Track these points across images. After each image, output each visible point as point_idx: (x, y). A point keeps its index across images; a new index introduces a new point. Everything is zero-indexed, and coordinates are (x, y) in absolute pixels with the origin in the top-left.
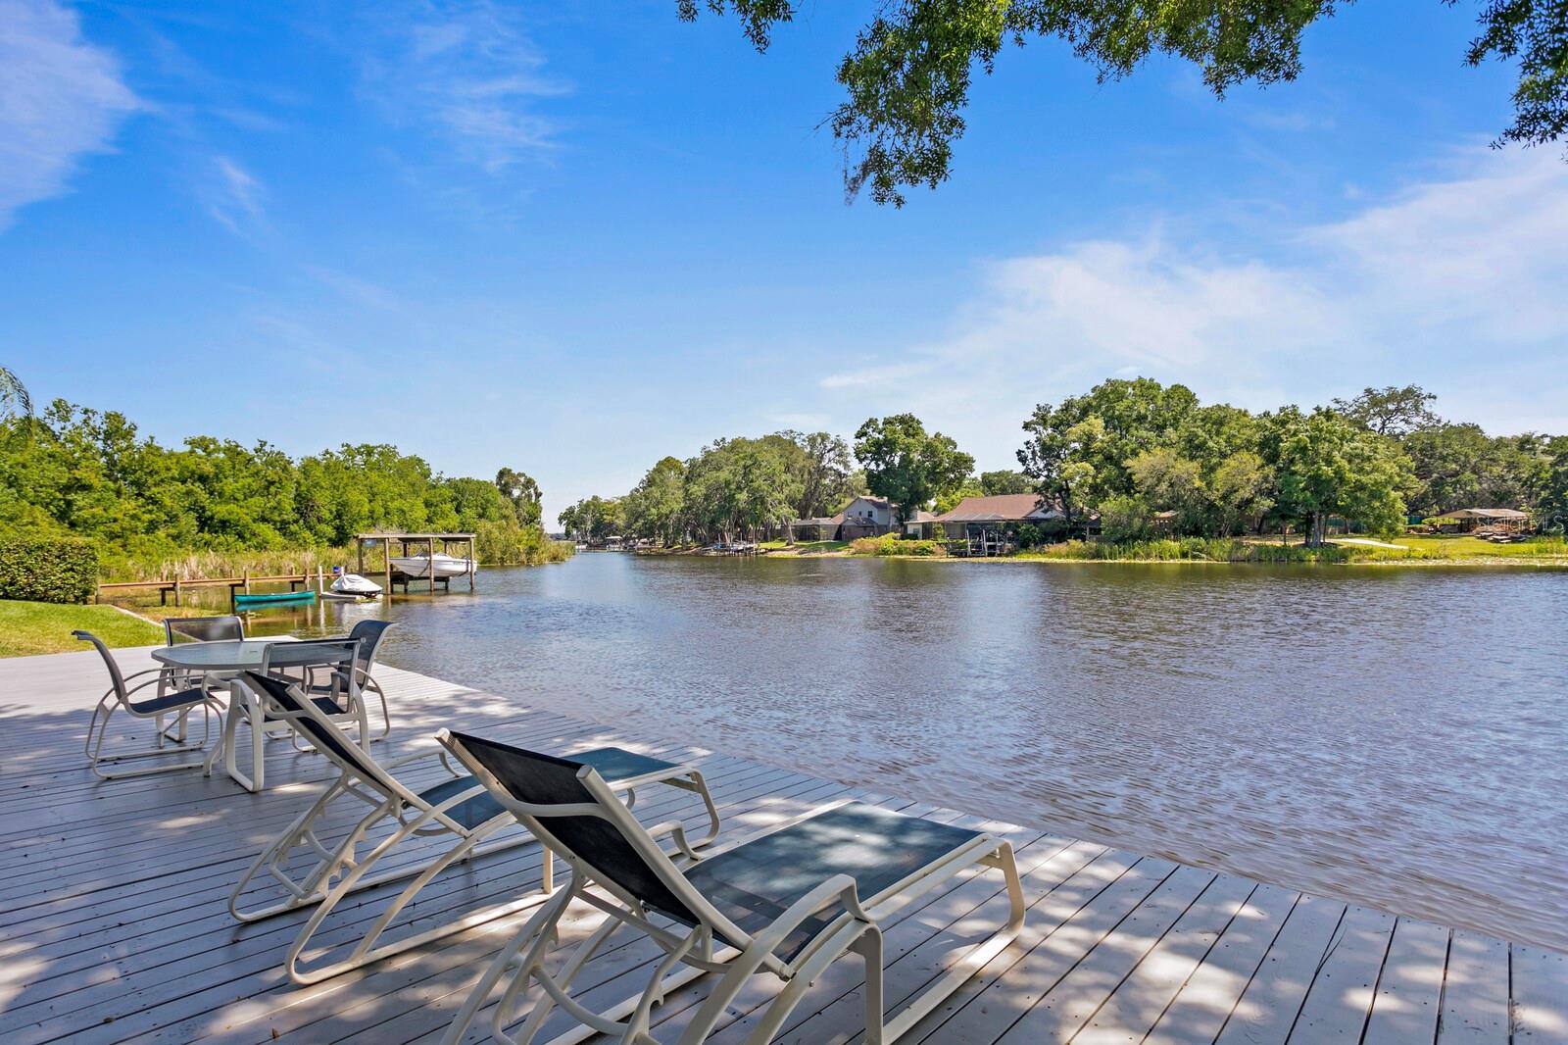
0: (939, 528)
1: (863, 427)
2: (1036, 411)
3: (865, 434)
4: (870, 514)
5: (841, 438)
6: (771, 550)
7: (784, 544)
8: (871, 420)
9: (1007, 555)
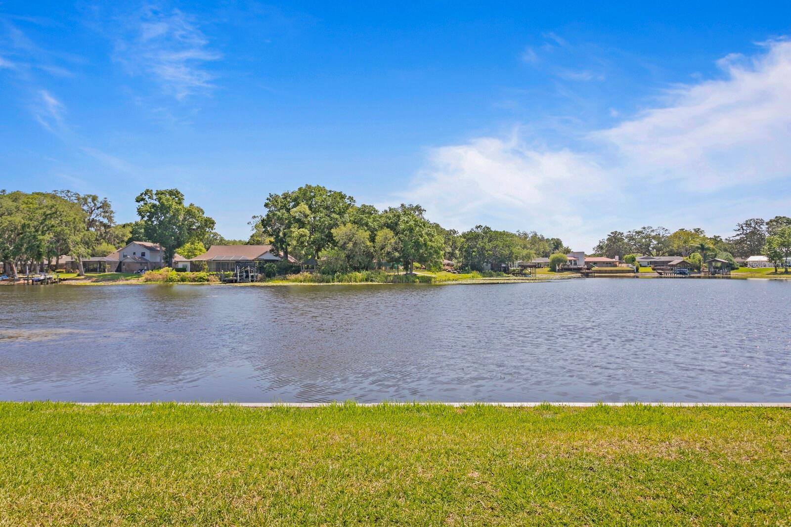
0: (205, 265)
1: (142, 195)
2: (269, 197)
3: (143, 199)
4: (143, 254)
5: (108, 200)
6: (64, 280)
7: (76, 275)
8: (148, 190)
9: (260, 281)
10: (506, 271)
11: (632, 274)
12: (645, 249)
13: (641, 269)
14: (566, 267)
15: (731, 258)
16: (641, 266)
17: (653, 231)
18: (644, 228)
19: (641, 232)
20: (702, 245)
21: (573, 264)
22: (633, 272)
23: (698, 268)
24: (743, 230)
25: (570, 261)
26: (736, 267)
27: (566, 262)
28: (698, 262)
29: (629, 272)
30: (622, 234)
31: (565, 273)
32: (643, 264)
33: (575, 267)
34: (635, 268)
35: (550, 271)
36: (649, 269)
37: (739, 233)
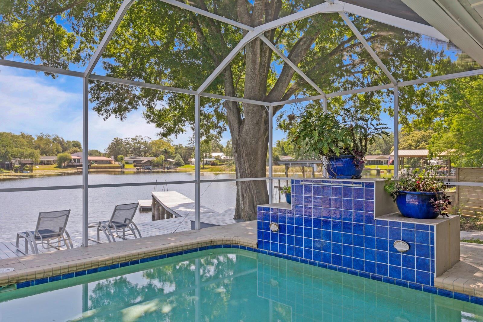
10: (9, 167)
11: (119, 170)
12: (137, 151)
13: (126, 166)
14: (70, 164)
15: (180, 159)
16: (127, 163)
17: (142, 139)
18: (137, 136)
19: (135, 139)
20: (165, 150)
21: (76, 162)
22: (120, 168)
23: (162, 165)
24: (192, 141)
25: (75, 160)
26: (182, 164)
27: (71, 160)
28: (161, 161)
29: (118, 168)
30: (122, 140)
31: (68, 169)
32: (130, 162)
33: (78, 164)
34: (122, 164)
35: (57, 167)
36: (132, 166)
37: (190, 142)
